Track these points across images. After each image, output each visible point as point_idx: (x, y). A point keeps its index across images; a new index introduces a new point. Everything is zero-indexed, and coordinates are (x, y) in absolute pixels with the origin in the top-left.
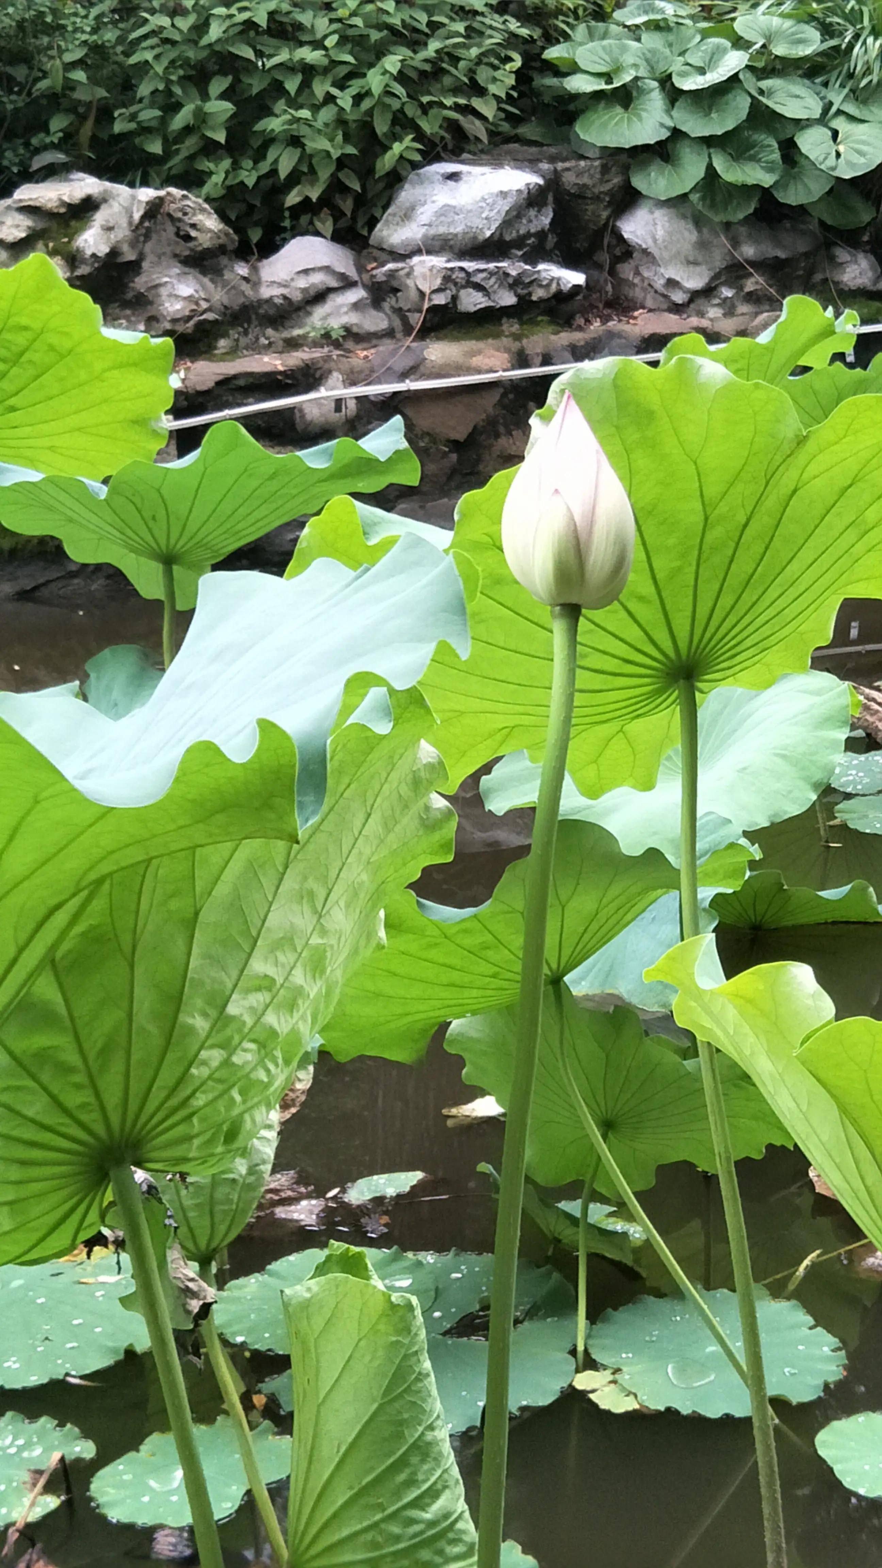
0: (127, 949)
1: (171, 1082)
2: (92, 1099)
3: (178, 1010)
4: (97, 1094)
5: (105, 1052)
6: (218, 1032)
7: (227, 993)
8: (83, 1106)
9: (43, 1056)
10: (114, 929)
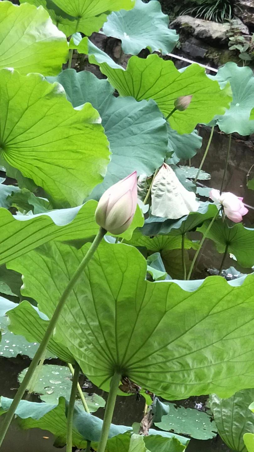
0: (138, 310)
1: (142, 357)
2: (115, 348)
3: (149, 337)
4: (117, 347)
5: (124, 336)
6: (162, 351)
7: (169, 342)
8: (113, 349)
9: (107, 327)
10: (136, 301)
